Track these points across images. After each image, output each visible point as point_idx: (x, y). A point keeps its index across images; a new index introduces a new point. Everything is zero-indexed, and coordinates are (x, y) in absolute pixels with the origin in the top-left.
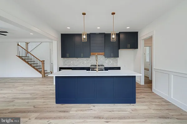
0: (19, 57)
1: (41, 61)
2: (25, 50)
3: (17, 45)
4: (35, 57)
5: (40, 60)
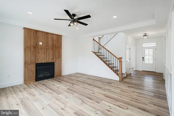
0: (94, 53)
1: (118, 59)
2: (98, 43)
3: (93, 40)
4: (110, 53)
5: (116, 57)
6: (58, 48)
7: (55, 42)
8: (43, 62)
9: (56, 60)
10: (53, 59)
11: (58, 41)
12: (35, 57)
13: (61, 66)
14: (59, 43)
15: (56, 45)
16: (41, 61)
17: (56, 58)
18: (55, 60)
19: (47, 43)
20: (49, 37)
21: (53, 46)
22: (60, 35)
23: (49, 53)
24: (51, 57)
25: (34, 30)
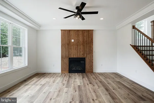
6: (88, 44)
7: (85, 38)
8: (75, 57)
9: (87, 56)
10: (84, 54)
11: (88, 37)
12: (69, 53)
13: (93, 62)
14: (90, 39)
15: (86, 41)
16: (73, 56)
17: (87, 54)
18: (85, 55)
19: (78, 40)
20: (80, 34)
21: (83, 42)
22: (90, 30)
23: (80, 49)
24: (82, 53)
25: (67, 30)
